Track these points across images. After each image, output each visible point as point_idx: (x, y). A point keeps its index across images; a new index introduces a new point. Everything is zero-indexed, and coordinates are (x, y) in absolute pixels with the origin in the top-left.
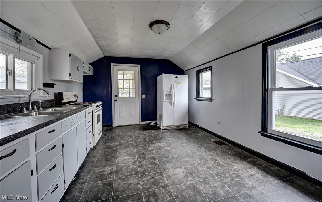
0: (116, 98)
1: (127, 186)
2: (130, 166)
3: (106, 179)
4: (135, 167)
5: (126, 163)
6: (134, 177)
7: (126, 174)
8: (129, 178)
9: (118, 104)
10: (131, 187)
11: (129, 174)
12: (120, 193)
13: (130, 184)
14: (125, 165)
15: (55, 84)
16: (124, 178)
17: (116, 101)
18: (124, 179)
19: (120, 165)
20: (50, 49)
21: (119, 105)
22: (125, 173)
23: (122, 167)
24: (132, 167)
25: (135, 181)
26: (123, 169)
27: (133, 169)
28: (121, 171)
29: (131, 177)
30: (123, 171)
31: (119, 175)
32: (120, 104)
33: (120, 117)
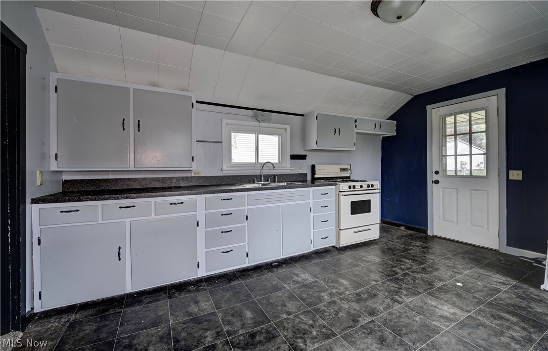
0: (436, 177)
9: (441, 189)
15: (306, 155)
17: (437, 182)
20: (302, 115)
21: (443, 192)
32: (444, 190)
33: (444, 220)
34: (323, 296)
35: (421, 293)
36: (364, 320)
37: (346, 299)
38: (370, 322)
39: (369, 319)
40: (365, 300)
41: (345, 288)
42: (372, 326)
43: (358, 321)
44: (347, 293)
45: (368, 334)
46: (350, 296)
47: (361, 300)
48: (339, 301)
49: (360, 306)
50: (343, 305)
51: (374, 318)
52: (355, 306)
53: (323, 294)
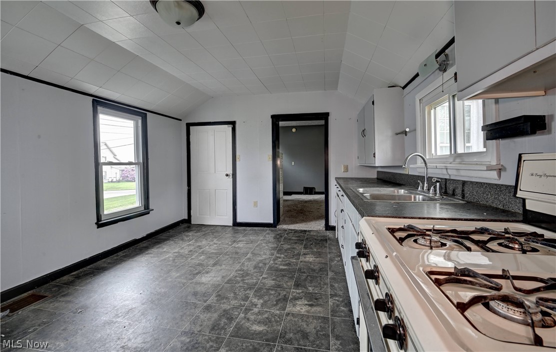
1: (278, 279)
2: (262, 304)
3: (303, 292)
4: (255, 300)
5: (266, 312)
6: (265, 286)
7: (273, 292)
8: (271, 286)
10: (274, 277)
11: (270, 291)
12: (288, 275)
13: (273, 280)
14: (270, 308)
16: (279, 288)
18: (279, 286)
19: (278, 310)
22: (275, 294)
23: (275, 305)
24: (259, 301)
25: (267, 282)
26: (276, 301)
27: (260, 297)
28: (279, 300)
29: (269, 287)
30: (277, 297)
31: (284, 293)
34: (258, 299)
35: (226, 283)
36: (212, 300)
37: (238, 308)
38: (207, 300)
39: (208, 302)
40: (220, 317)
41: (248, 319)
42: (205, 299)
43: (216, 297)
44: (242, 315)
45: (205, 293)
46: (237, 313)
47: (224, 315)
48: (242, 303)
49: (221, 308)
50: (236, 301)
51: (205, 304)
52: (226, 306)
53: (261, 301)
